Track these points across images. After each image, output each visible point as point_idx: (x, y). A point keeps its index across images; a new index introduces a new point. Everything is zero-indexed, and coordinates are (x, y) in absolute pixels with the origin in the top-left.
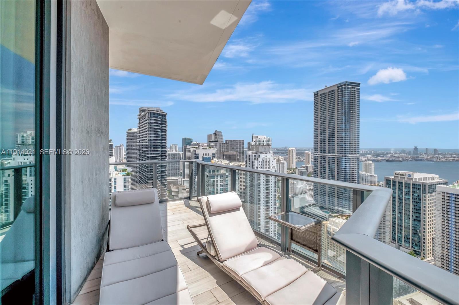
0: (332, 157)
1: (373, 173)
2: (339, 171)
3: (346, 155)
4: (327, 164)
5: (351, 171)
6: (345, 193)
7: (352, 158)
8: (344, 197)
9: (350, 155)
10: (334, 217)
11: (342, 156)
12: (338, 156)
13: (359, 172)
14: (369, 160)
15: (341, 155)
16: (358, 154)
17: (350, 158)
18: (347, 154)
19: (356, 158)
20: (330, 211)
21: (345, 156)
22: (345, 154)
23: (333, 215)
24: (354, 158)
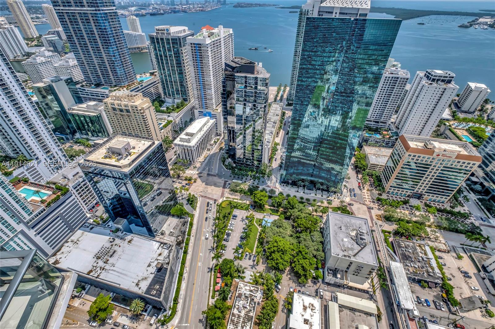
0: (83, 13)
1: (140, 32)
2: (100, 33)
3: (100, 8)
4: (81, 24)
5: (114, 32)
6: (116, 61)
7: (109, 13)
8: (117, 66)
9: (105, 9)
10: (115, 90)
11: (96, 10)
12: (91, 10)
13: (122, 32)
14: (132, 15)
15: (94, 9)
16: (114, 6)
17: (106, 13)
18: (101, 6)
19: (113, 12)
20: (109, 86)
21: (99, 10)
22: (98, 7)
23: (112, 89)
24: (111, 13)
